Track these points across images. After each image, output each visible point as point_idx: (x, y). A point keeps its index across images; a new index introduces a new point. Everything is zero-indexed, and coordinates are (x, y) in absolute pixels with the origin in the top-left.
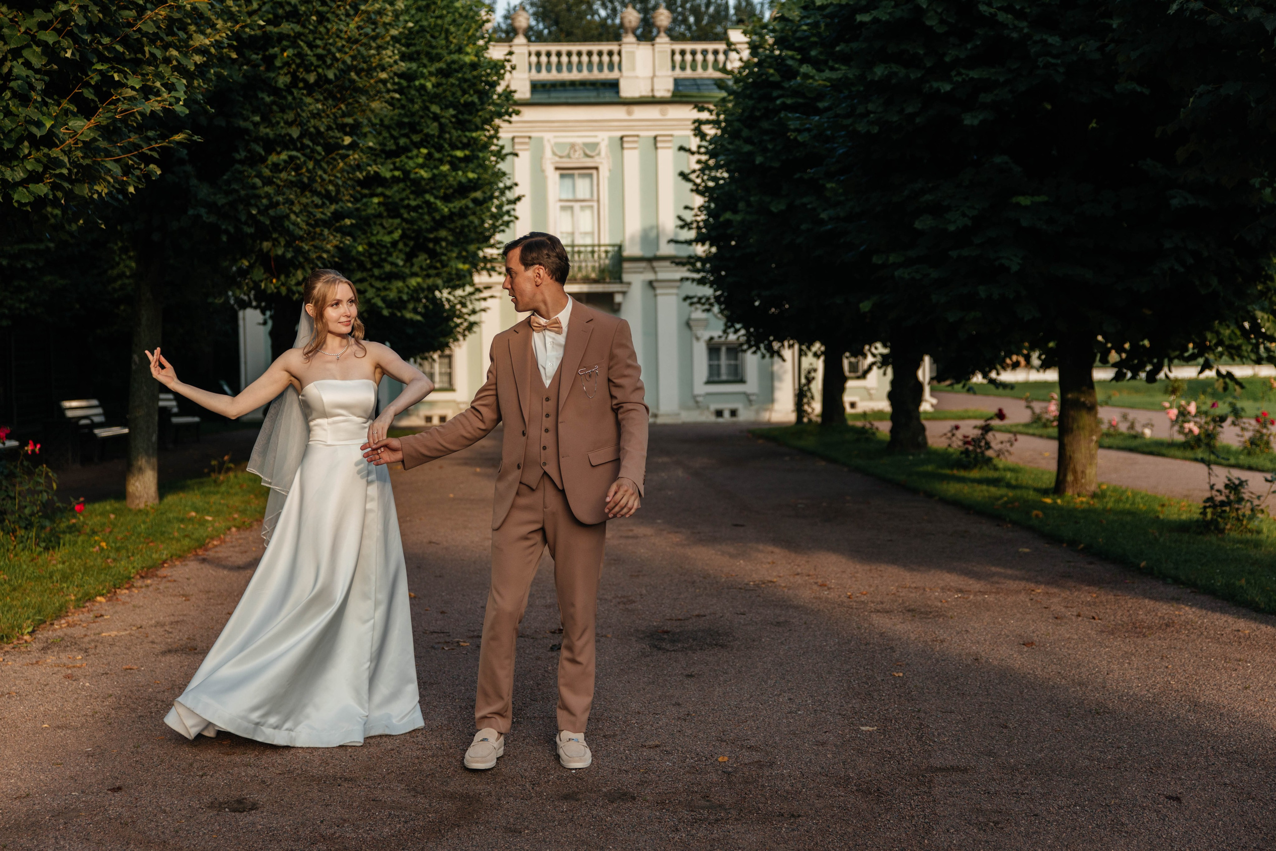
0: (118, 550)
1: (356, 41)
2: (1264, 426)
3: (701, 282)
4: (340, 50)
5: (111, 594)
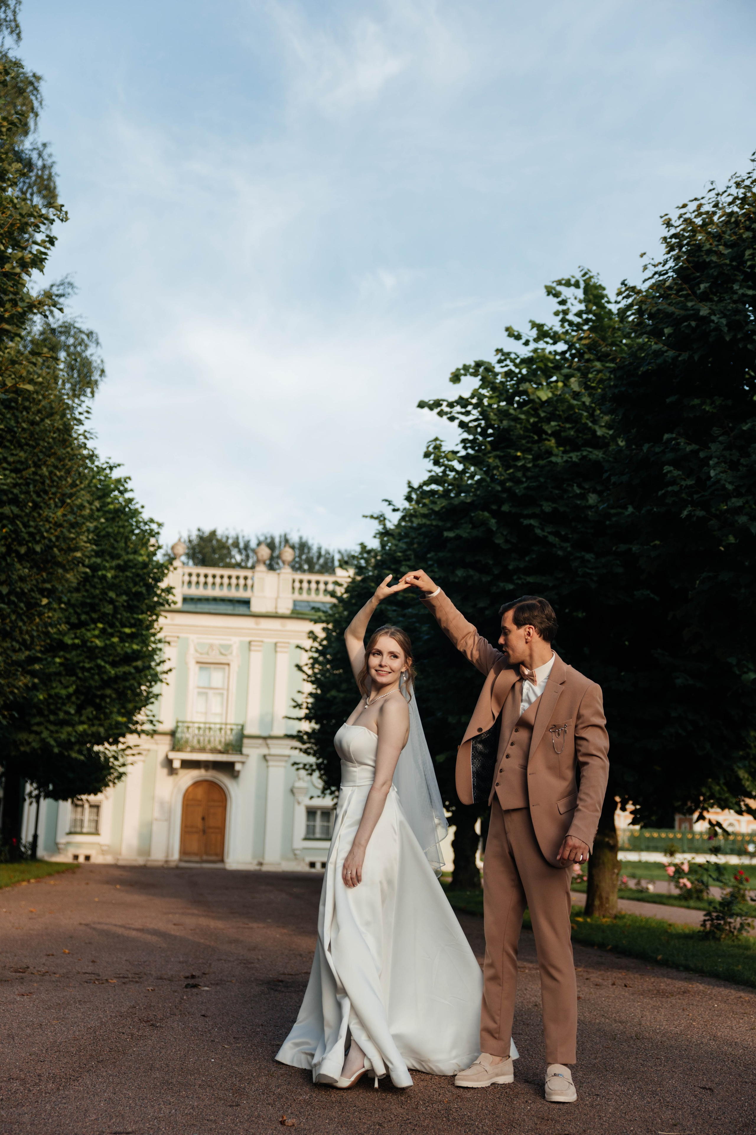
1: (61, 525)
2: (741, 882)
3: (306, 752)
4: (47, 531)
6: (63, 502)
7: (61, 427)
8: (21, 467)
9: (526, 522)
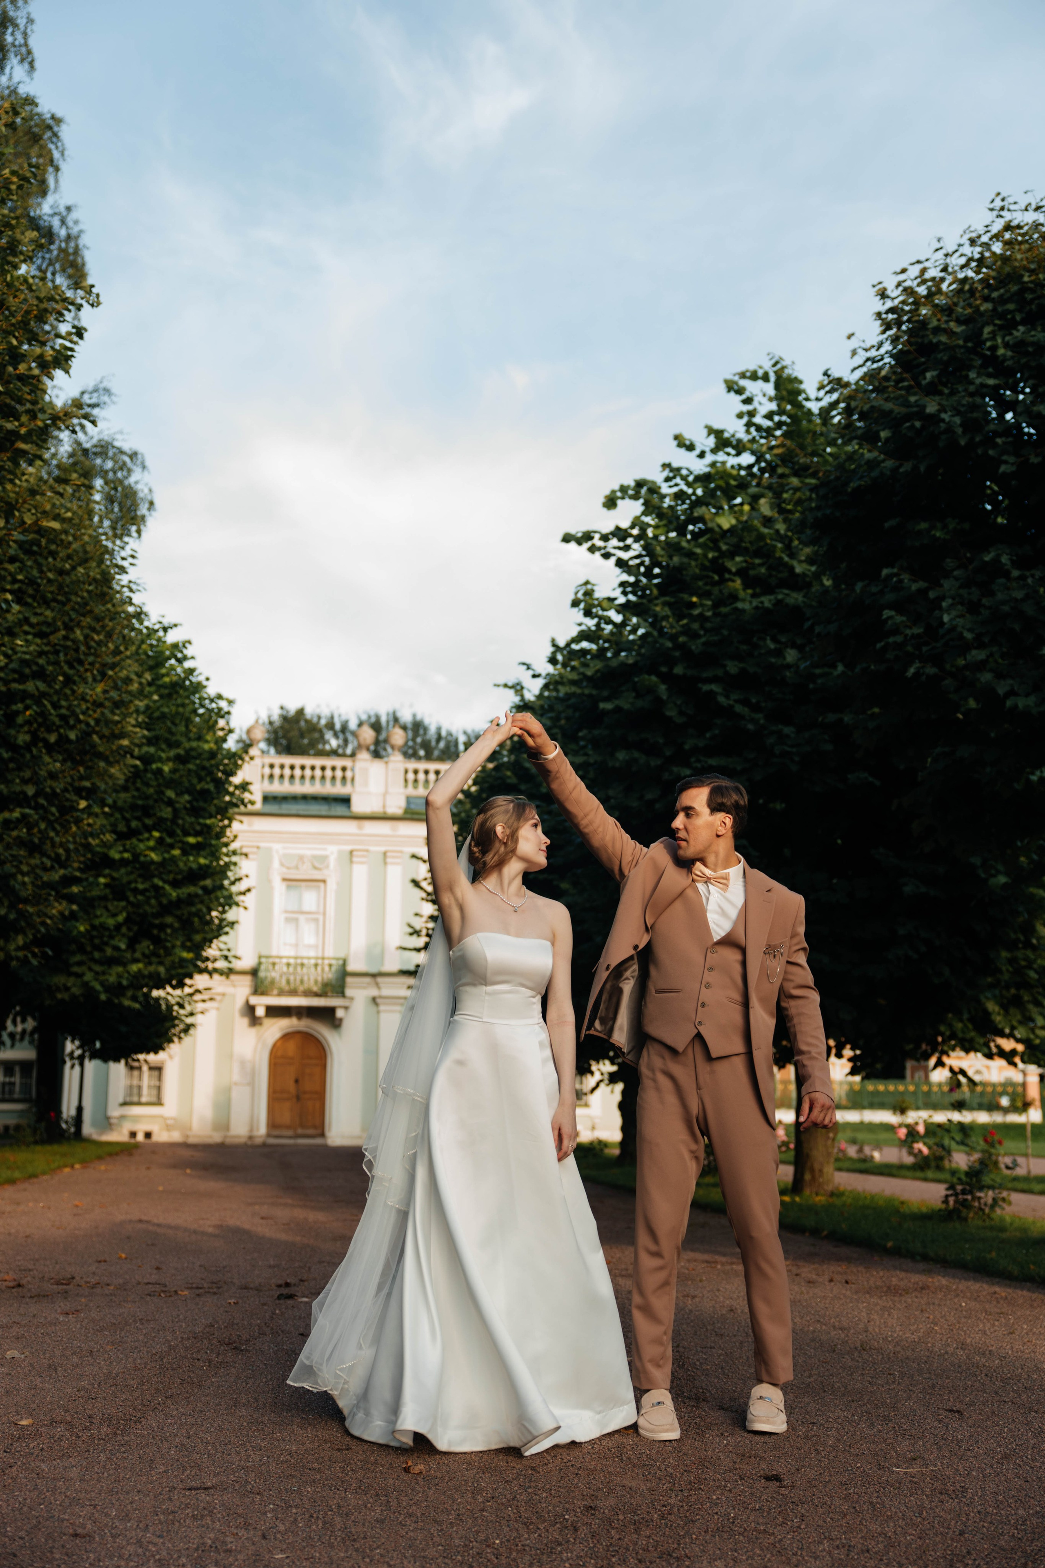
1: (101, 705)
2: (992, 1145)
4: (84, 712)
6: (103, 675)
7: (98, 577)
8: (48, 630)
9: (706, 688)
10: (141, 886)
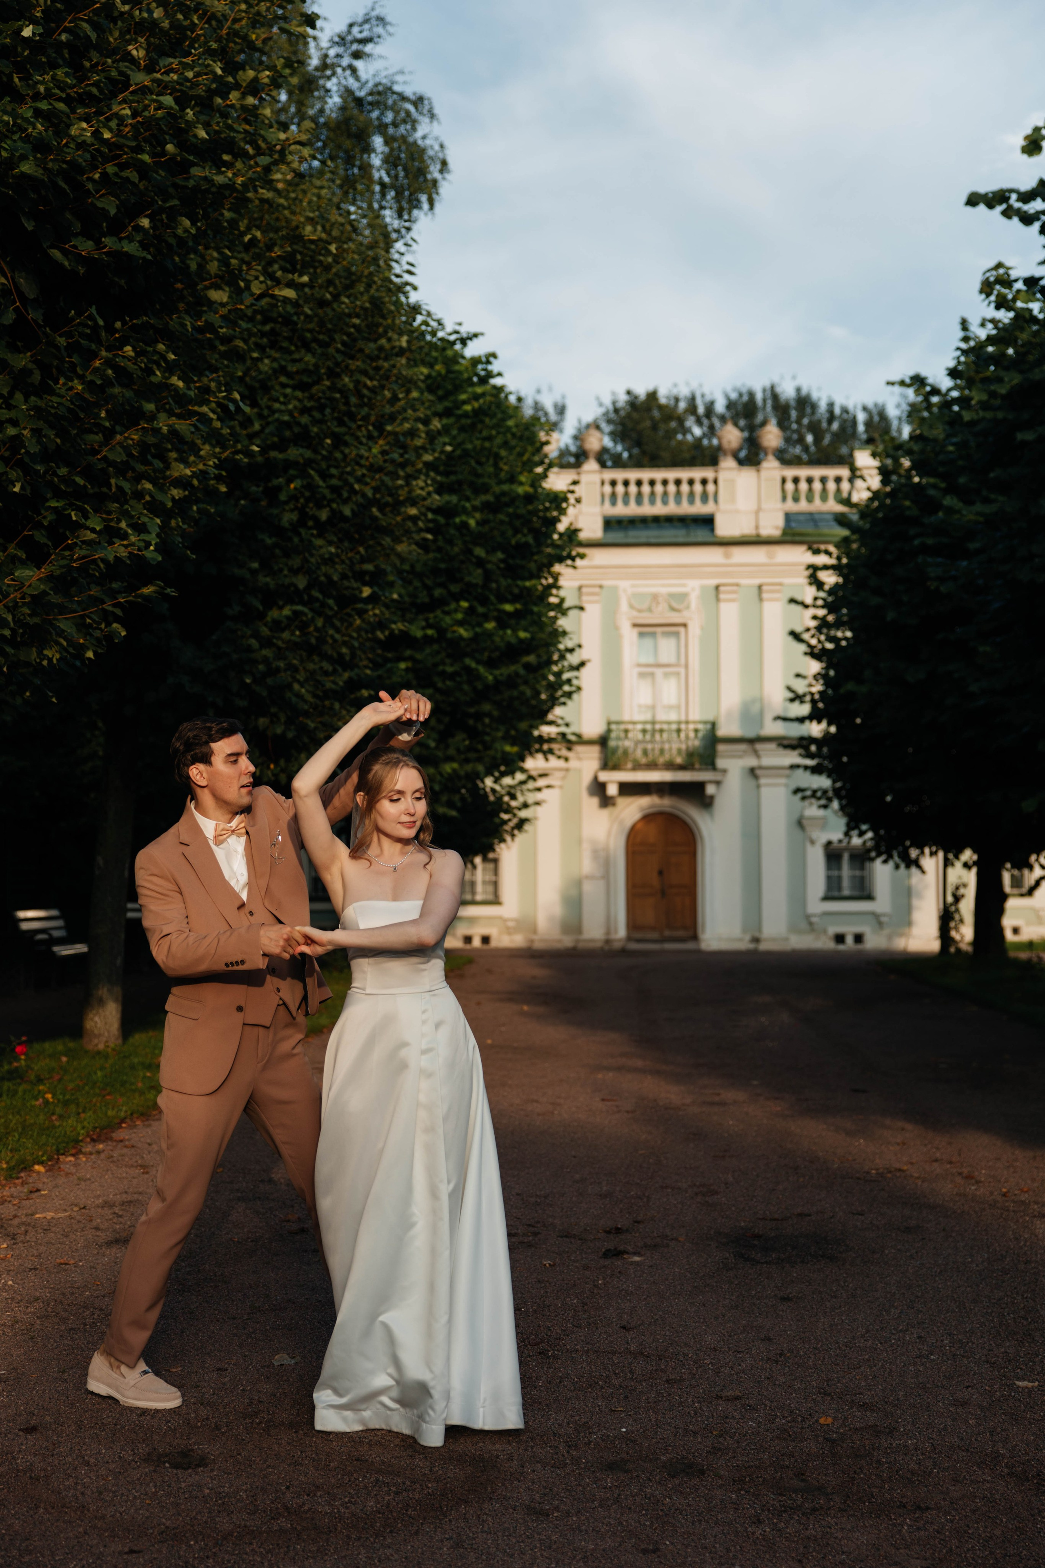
0: (66, 1103)
1: (380, 470)
3: (816, 770)
4: (360, 480)
5: (53, 1163)
6: (380, 428)
7: (367, 305)
8: (310, 380)
10: (449, 669)
